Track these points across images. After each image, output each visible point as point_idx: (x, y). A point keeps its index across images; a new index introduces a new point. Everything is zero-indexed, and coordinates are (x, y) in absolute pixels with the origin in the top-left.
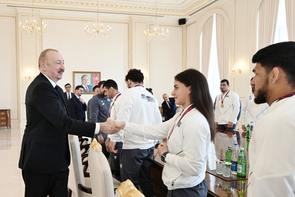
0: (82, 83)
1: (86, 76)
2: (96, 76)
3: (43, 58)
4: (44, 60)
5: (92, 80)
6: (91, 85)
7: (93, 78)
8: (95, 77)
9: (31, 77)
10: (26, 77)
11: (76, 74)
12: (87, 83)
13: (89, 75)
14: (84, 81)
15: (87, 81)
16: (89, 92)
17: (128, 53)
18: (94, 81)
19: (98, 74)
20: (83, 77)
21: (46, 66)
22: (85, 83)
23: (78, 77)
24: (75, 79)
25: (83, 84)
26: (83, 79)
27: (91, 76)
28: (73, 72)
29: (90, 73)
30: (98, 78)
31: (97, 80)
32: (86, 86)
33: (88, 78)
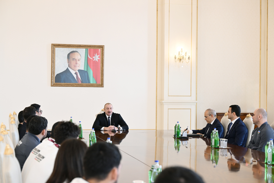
0: (69, 66)
1: (76, 53)
2: (96, 52)
5: (88, 61)
6: (86, 70)
7: (89, 56)
8: (94, 56)
11: (57, 49)
12: (78, 65)
13: (82, 51)
14: (73, 63)
15: (78, 62)
16: (82, 82)
17: (157, 10)
18: (92, 62)
19: (100, 50)
20: (71, 55)
22: (75, 66)
23: (62, 54)
24: (56, 58)
25: (71, 68)
26: (71, 59)
27: (87, 53)
28: (52, 44)
29: (83, 48)
30: (98, 57)
31: (97, 61)
32: (76, 72)
33: (79, 57)
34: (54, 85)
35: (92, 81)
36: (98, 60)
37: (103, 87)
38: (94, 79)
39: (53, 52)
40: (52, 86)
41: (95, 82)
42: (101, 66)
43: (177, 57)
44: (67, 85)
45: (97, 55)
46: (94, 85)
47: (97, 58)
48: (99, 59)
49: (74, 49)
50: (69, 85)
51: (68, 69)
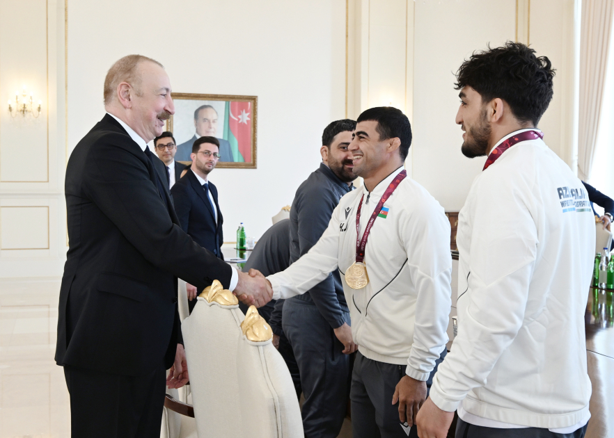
0: (197, 132)
1: (209, 109)
2: (243, 108)
3: (128, 75)
4: (129, 80)
5: (230, 122)
6: (226, 139)
7: (231, 115)
8: (240, 114)
9: (28, 108)
10: (10, 109)
12: (212, 130)
13: (220, 106)
14: (204, 126)
15: (212, 124)
16: (220, 160)
17: (347, 36)
18: (236, 126)
19: (250, 104)
20: (200, 112)
21: (131, 97)
22: (207, 132)
23: (185, 110)
24: (175, 118)
26: (200, 120)
27: (227, 108)
29: (222, 99)
30: (248, 116)
31: (246, 123)
33: (214, 116)
35: (237, 158)
36: (247, 121)
37: (256, 168)
38: (240, 155)
41: (241, 160)
42: (252, 132)
45: (246, 112)
46: (240, 165)
47: (245, 117)
48: (249, 119)
51: (195, 136)
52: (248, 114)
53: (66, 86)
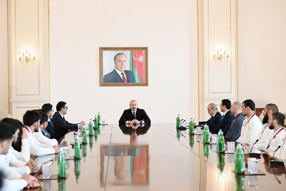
0: (116, 67)
1: (122, 55)
2: (140, 54)
5: (133, 62)
6: (131, 71)
7: (134, 58)
8: (139, 57)
9: (29, 58)
10: (20, 59)
11: (104, 52)
12: (124, 66)
13: (128, 53)
14: (119, 64)
15: (124, 63)
16: (128, 81)
19: (144, 52)
22: (121, 67)
23: (109, 56)
25: (117, 69)
26: (117, 61)
27: (132, 55)
28: (100, 48)
29: (129, 50)
31: (142, 62)
32: (122, 73)
33: (125, 59)
34: (102, 85)
35: (137, 80)
36: (142, 60)
37: (148, 86)
38: (139, 79)
39: (101, 55)
40: (100, 86)
41: (140, 82)
42: (145, 67)
43: (216, 56)
44: (114, 84)
46: (139, 84)
47: (141, 59)
48: (143, 60)
49: (120, 52)
50: (116, 84)
51: (114, 70)
52: (143, 57)
53: (49, 47)
